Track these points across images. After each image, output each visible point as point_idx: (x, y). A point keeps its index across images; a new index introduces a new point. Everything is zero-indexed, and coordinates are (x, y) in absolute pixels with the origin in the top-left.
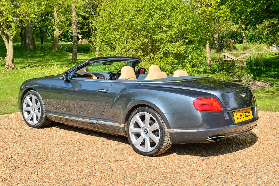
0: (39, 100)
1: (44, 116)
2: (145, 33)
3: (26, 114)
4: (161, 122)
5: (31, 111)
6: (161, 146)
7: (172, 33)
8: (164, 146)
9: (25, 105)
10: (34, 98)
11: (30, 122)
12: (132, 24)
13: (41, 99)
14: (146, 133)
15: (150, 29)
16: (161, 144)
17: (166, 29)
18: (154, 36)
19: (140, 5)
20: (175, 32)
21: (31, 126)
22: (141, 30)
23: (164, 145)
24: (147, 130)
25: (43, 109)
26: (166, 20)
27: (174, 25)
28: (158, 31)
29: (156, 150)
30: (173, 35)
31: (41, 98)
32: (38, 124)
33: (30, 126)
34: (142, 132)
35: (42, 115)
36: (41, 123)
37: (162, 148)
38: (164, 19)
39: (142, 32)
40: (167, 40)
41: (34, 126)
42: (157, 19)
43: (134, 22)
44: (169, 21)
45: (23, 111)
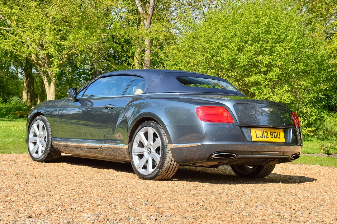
0: (46, 126)
1: (49, 145)
2: (234, 73)
3: (31, 146)
4: (164, 136)
5: (38, 142)
6: (162, 164)
7: (273, 75)
8: (166, 166)
9: (31, 135)
10: (41, 124)
11: (35, 155)
12: (216, 61)
13: (49, 125)
14: (149, 152)
15: (241, 68)
16: (161, 163)
17: (264, 69)
18: (245, 79)
19: (229, 35)
20: (277, 73)
21: (36, 159)
22: (228, 70)
23: (165, 164)
24: (150, 149)
25: (49, 137)
26: (265, 56)
27: (277, 62)
28: (253, 71)
29: (157, 172)
30: (274, 77)
31: (49, 123)
32: (43, 157)
33: (34, 159)
34: (146, 152)
35: (48, 145)
36: (46, 155)
37: (164, 168)
38: (263, 55)
39: (230, 73)
40: (265, 85)
41: (38, 159)
42: (251, 54)
43: (219, 59)
44: (270, 57)
45: (29, 141)
